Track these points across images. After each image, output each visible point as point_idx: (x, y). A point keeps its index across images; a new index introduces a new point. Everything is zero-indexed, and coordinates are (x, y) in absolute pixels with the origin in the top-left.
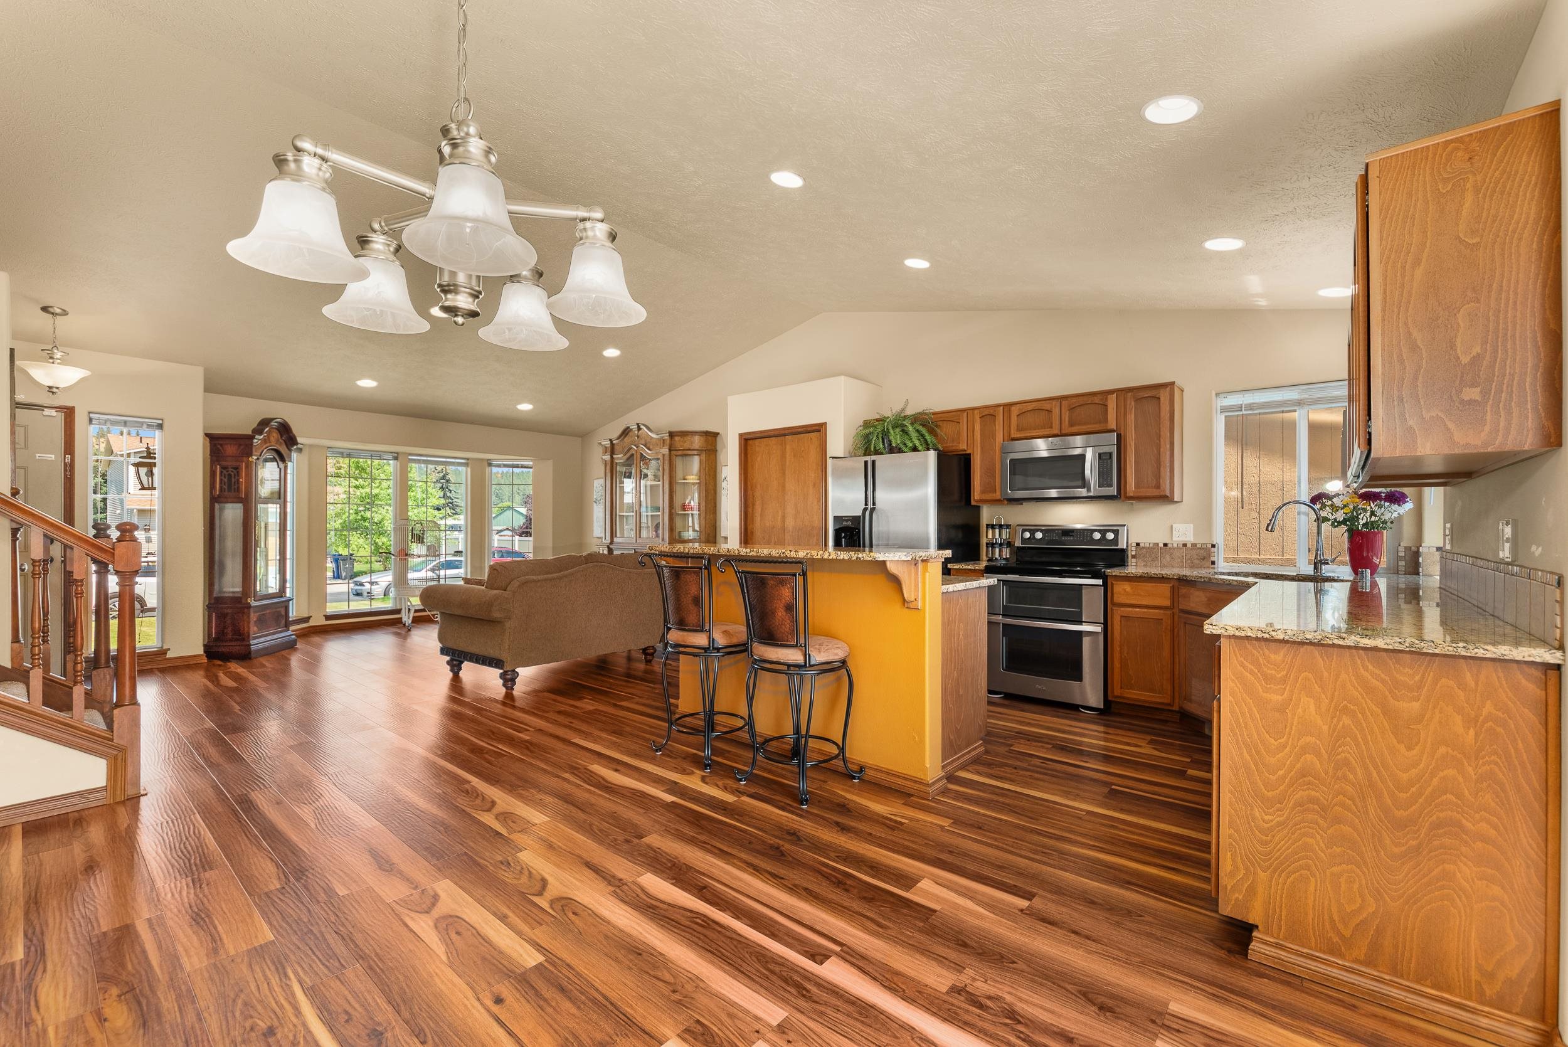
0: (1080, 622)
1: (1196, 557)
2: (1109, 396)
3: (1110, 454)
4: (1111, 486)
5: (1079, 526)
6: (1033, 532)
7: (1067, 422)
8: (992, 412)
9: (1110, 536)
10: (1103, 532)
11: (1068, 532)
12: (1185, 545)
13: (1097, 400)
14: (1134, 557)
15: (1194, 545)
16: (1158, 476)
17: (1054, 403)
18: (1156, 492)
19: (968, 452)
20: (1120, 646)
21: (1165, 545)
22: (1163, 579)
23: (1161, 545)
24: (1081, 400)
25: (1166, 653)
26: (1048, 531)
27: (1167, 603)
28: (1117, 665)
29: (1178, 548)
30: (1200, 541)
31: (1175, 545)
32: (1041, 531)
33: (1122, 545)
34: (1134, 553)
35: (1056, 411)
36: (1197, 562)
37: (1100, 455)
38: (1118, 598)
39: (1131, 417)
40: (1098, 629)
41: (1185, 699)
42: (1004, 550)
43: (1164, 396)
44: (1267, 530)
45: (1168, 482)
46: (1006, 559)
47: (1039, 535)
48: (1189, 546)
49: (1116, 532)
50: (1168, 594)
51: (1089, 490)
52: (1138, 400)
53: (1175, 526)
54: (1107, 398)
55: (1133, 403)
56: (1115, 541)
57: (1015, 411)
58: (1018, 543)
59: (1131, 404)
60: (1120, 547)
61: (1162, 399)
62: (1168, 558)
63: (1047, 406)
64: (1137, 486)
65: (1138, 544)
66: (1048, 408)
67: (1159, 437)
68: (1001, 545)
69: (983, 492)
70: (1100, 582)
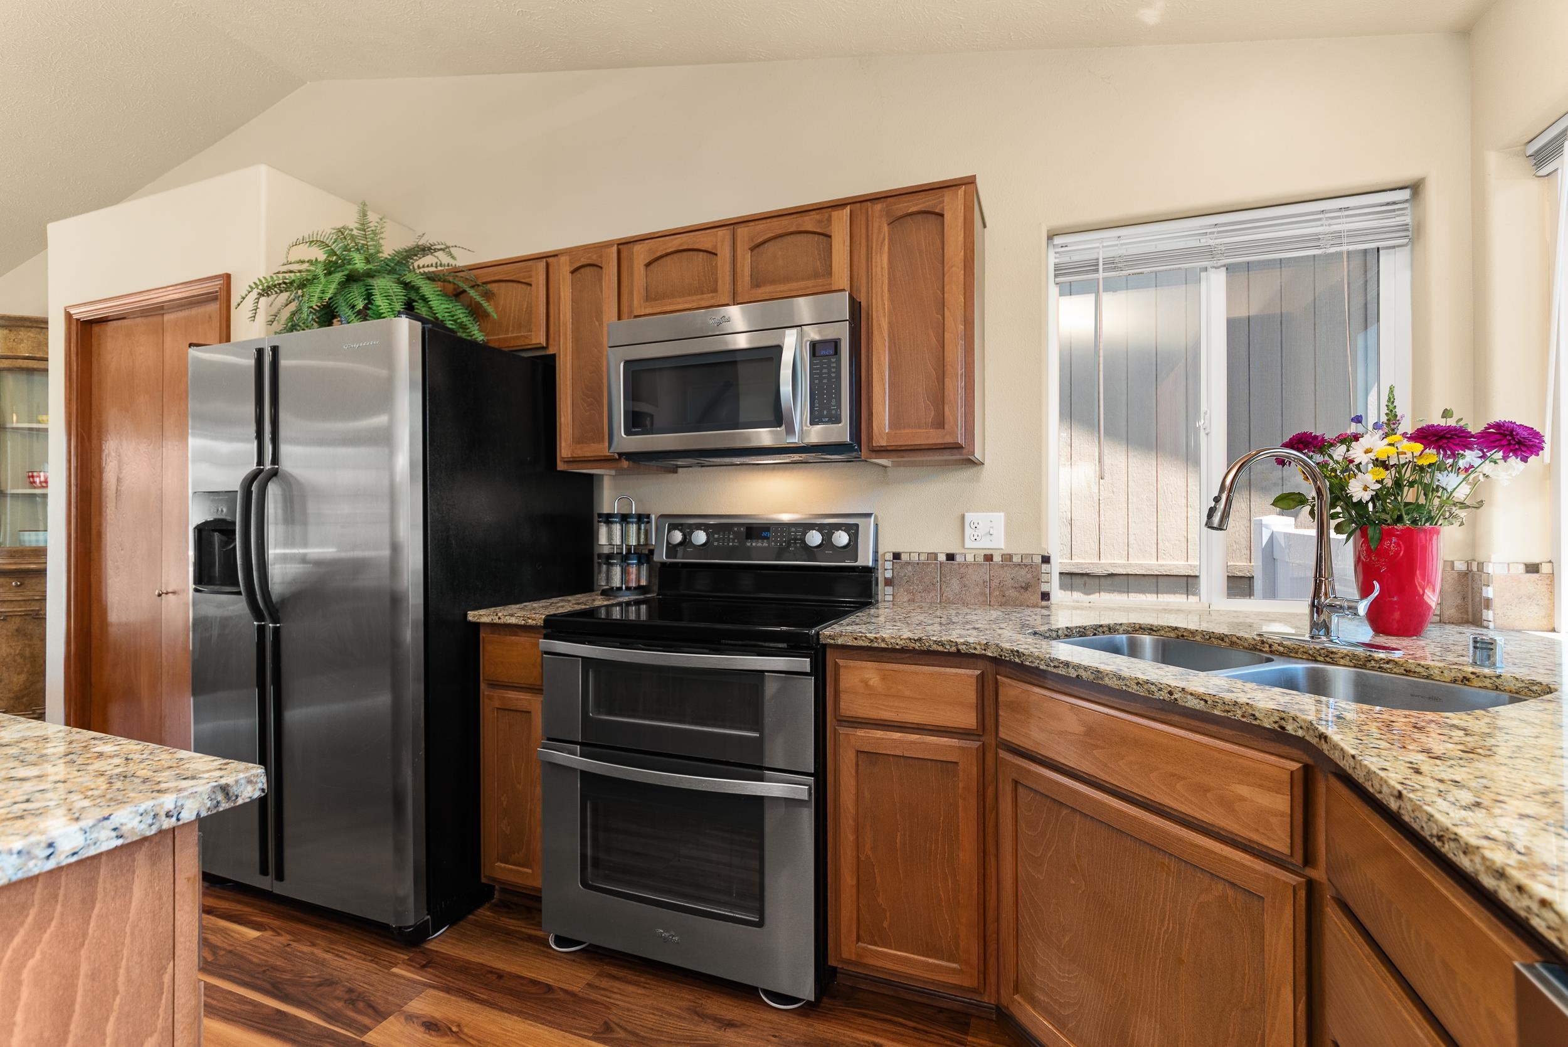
0: (757, 772)
1: (1010, 583)
2: (835, 214)
3: (836, 343)
4: (837, 420)
5: (786, 517)
6: (688, 531)
7: (747, 278)
8: (594, 259)
9: (841, 538)
10: (827, 531)
11: (755, 530)
12: (989, 558)
13: (808, 223)
14: (889, 582)
15: (1008, 558)
16: (939, 399)
17: (721, 232)
18: (934, 437)
19: (551, 351)
20: (857, 830)
21: (951, 557)
22: (957, 656)
23: (942, 558)
24: (778, 226)
25: (967, 855)
26: (721, 528)
27: (968, 720)
28: (848, 879)
29: (975, 564)
30: (1018, 549)
31: (970, 558)
32: (705, 527)
33: (865, 559)
34: (889, 574)
35: (725, 252)
36: (1012, 593)
37: (814, 345)
38: (852, 704)
39: (882, 261)
40: (800, 790)
41: (1016, 990)
42: (633, 570)
43: (953, 207)
44: (1209, 525)
45: (961, 412)
46: (640, 589)
47: (700, 537)
48: (997, 559)
49: (853, 531)
50: (971, 695)
51: (790, 430)
52: (896, 221)
53: (969, 517)
54: (829, 220)
55: (886, 228)
56: (851, 549)
57: (641, 255)
58: (661, 556)
59: (881, 229)
60: (860, 562)
61: (945, 216)
62: (955, 584)
63: (704, 241)
64: (896, 422)
65: (897, 556)
66: (708, 246)
67: (942, 304)
68: (625, 558)
69: (579, 440)
70: (803, 664)
